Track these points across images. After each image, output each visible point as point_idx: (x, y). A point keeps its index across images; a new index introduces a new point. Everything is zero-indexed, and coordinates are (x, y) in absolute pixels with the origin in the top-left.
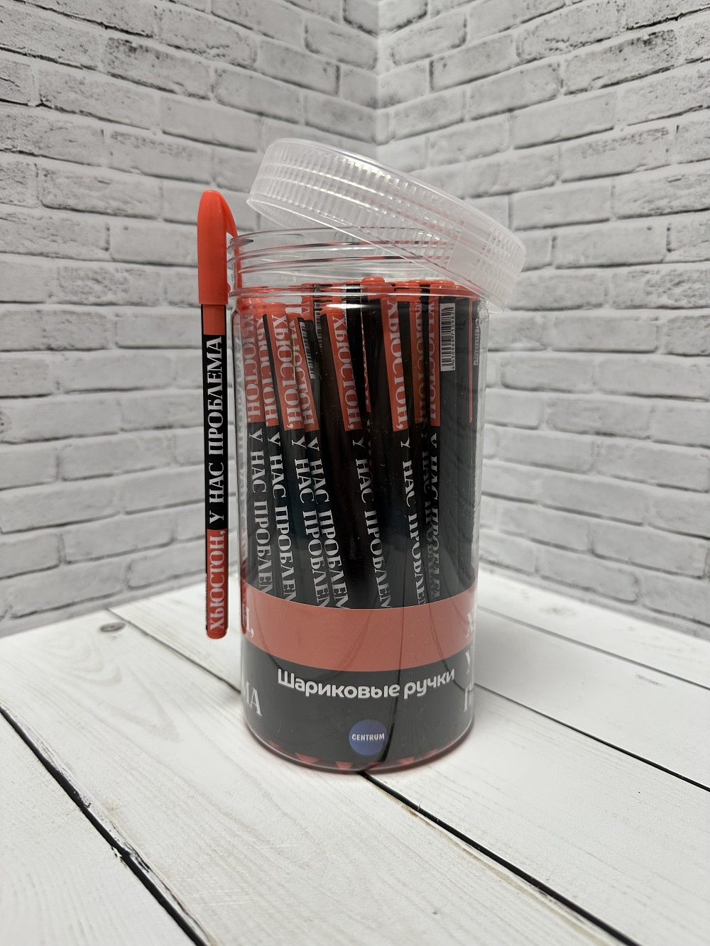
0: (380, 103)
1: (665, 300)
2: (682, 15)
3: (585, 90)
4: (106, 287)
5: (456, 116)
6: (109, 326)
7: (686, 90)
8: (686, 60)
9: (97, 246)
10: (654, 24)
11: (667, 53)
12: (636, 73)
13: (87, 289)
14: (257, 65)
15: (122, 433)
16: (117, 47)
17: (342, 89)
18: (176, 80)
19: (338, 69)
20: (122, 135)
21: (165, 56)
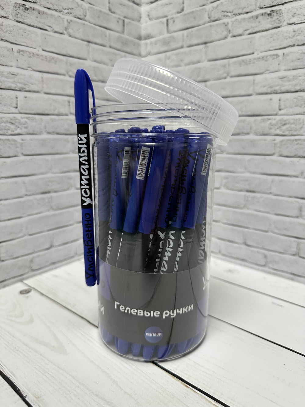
0: (143, 38)
1: (278, 132)
2: (285, 3)
3: (240, 35)
4: (17, 126)
5: (179, 45)
6: (18, 145)
7: (288, 37)
8: (287, 23)
9: (11, 106)
10: (272, 6)
11: (279, 19)
12: (264, 29)
13: (7, 128)
14: (86, 18)
15: (26, 197)
16: (19, 7)
17: (126, 31)
18: (48, 25)
19: (124, 21)
20: (22, 51)
21: (43, 12)
